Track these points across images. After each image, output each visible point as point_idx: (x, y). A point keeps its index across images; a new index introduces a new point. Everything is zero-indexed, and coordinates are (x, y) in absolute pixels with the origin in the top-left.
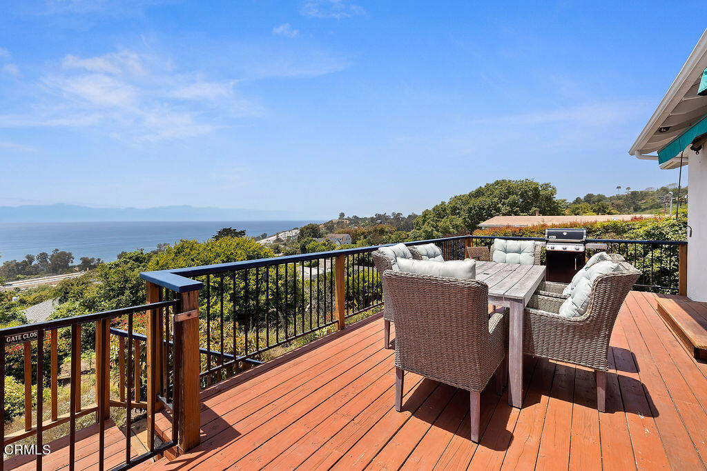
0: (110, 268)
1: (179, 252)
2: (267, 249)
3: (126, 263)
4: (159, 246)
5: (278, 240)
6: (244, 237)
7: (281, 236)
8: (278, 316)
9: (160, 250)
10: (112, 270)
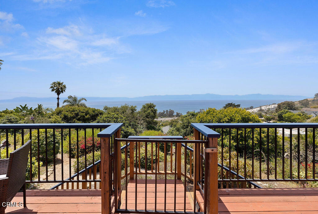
0: (184, 117)
1: (208, 113)
2: (254, 115)
3: (189, 116)
4: (201, 110)
5: (261, 110)
6: (240, 108)
7: (263, 108)
8: (261, 154)
9: (201, 112)
10: (185, 118)
